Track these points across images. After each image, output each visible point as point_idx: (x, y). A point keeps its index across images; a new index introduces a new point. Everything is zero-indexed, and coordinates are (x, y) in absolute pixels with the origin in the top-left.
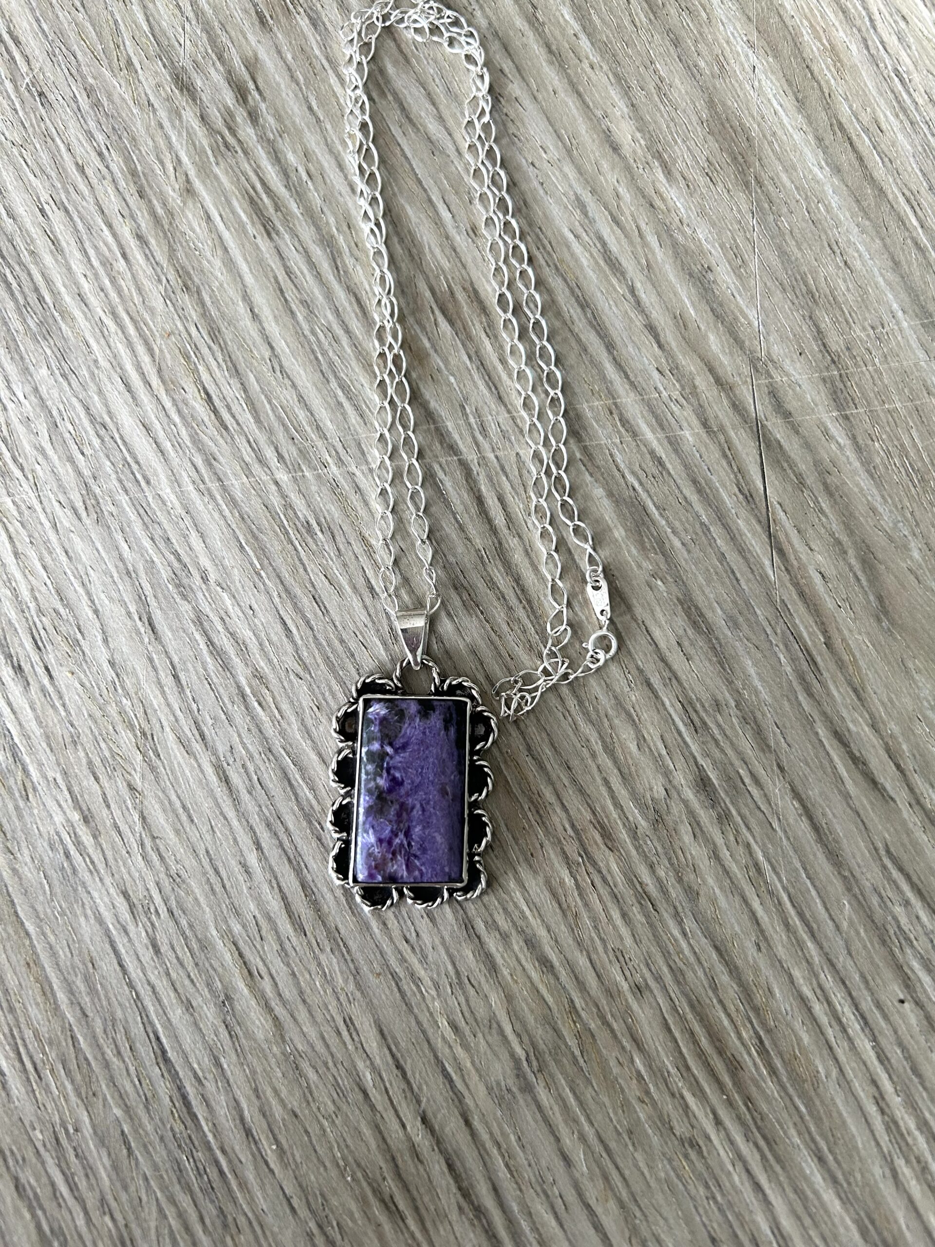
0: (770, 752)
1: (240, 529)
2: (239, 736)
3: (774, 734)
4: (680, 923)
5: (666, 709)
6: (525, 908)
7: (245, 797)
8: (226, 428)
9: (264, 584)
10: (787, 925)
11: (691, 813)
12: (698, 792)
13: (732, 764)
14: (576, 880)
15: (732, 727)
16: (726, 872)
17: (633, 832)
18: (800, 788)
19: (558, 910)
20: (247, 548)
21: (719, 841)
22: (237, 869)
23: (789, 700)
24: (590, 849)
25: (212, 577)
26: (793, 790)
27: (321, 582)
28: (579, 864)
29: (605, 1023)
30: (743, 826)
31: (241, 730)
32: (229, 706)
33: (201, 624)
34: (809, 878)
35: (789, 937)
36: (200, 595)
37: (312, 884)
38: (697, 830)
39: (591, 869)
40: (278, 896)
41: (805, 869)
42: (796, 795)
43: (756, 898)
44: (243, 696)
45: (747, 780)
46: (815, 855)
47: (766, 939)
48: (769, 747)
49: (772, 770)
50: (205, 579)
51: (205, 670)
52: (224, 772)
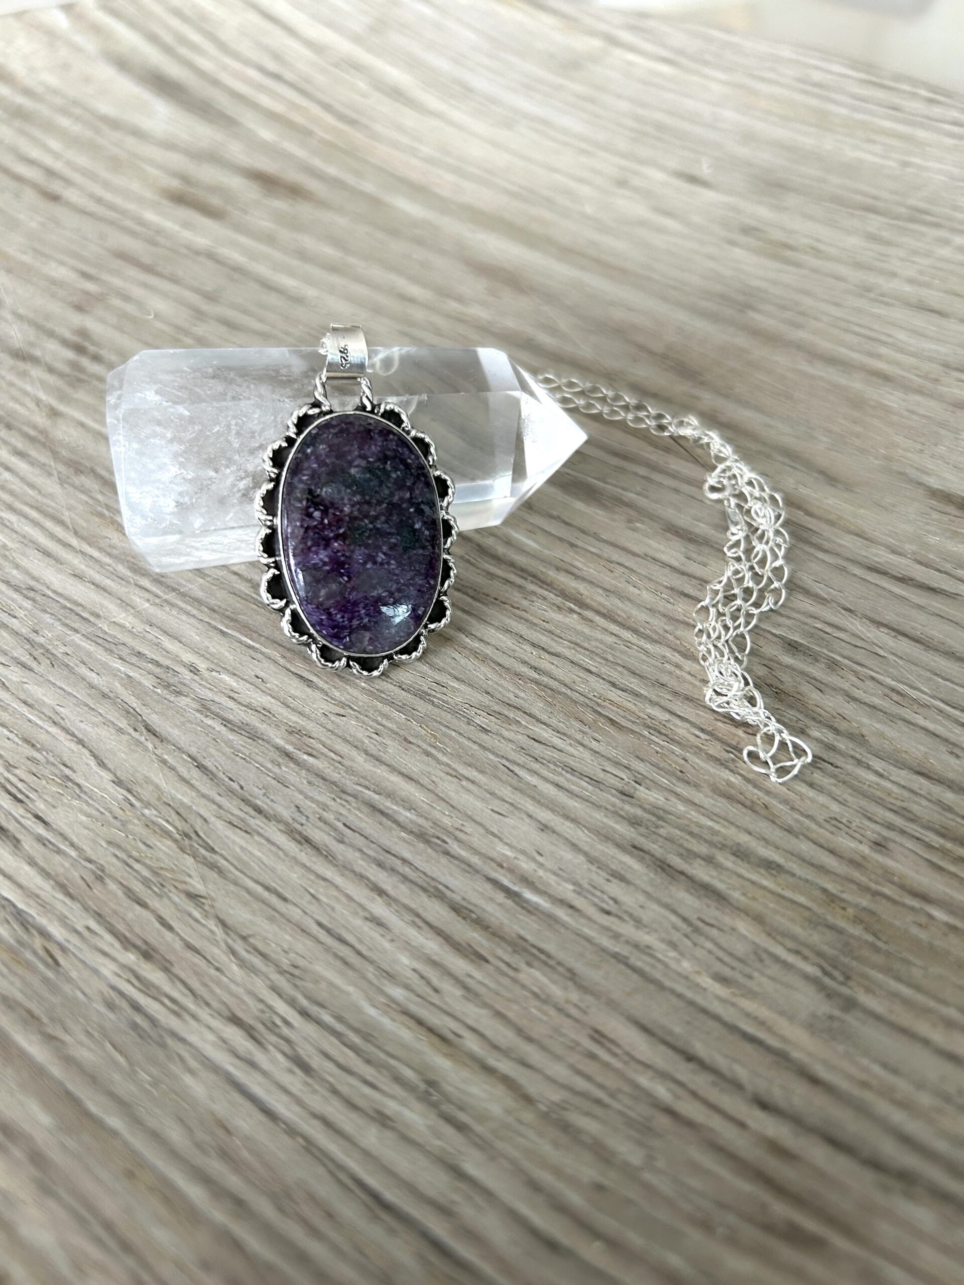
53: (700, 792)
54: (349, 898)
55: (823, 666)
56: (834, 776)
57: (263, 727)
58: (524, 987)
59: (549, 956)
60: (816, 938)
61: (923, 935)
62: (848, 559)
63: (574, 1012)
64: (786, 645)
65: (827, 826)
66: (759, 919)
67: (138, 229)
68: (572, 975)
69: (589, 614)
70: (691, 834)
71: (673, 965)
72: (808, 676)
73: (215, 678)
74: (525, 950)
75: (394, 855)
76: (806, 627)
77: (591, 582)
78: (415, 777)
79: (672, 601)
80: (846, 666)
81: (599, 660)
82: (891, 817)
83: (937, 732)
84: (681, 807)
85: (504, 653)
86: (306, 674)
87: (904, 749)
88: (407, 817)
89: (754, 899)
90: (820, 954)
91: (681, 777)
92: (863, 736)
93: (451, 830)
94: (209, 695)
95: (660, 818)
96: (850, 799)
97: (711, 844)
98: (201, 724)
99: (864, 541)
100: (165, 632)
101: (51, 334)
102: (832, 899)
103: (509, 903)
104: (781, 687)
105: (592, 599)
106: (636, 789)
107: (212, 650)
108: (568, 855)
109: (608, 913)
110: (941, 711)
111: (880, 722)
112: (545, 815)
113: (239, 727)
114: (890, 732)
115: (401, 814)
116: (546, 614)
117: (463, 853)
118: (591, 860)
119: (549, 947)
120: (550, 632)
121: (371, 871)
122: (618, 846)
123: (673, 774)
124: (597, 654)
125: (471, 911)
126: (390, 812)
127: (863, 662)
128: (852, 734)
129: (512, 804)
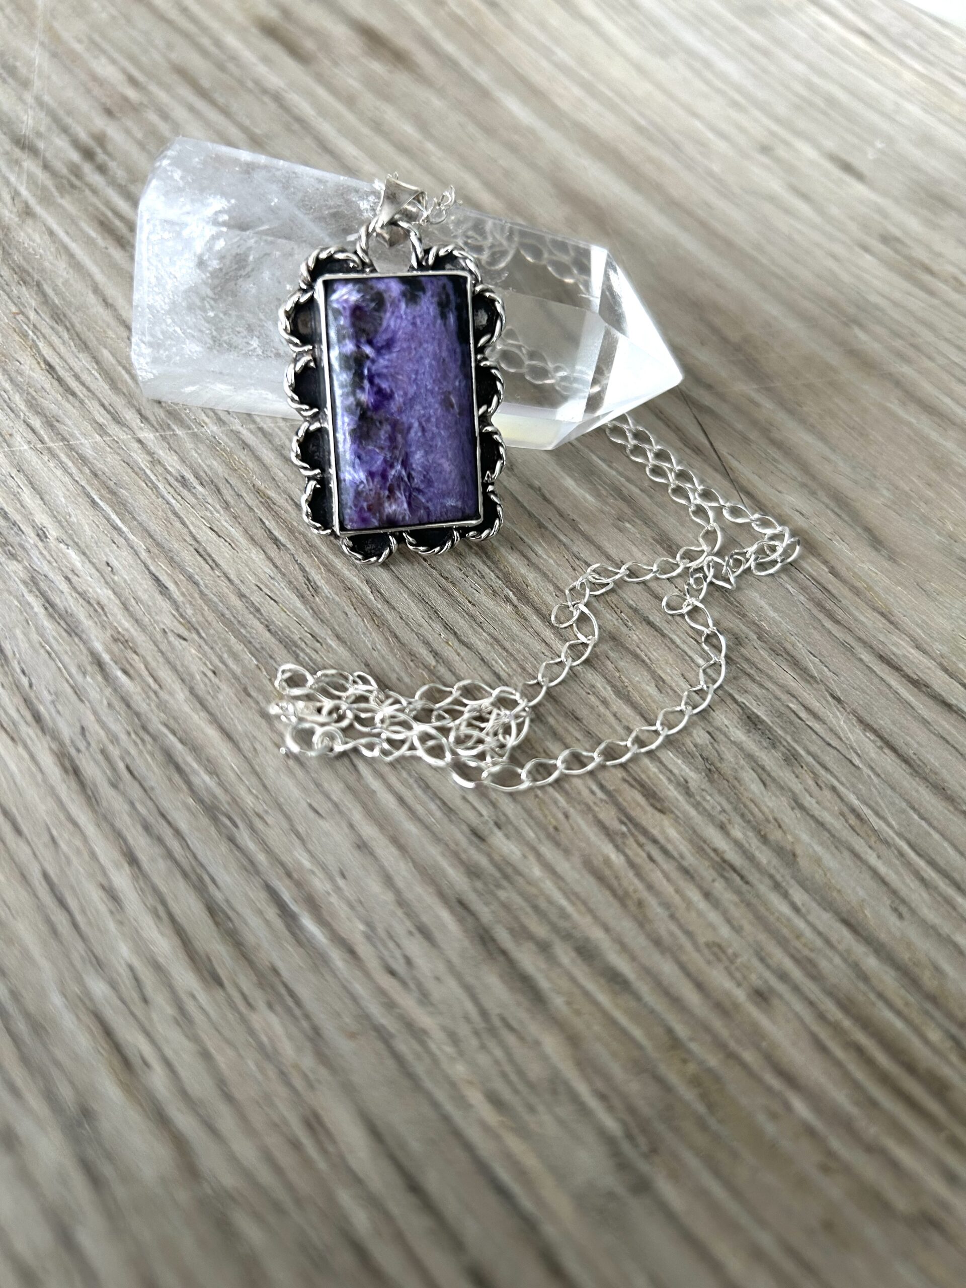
0: (818, 683)
1: (91, 485)
2: (95, 713)
3: (814, 663)
4: (786, 895)
5: (677, 646)
6: (564, 902)
7: (106, 791)
8: (74, 394)
9: (126, 539)
10: (922, 880)
11: (750, 757)
12: (749, 731)
13: (779, 699)
14: (626, 856)
15: (763, 660)
16: (821, 824)
17: (684, 787)
18: (868, 718)
19: (611, 899)
20: (101, 503)
21: (797, 787)
22: (96, 896)
23: (815, 628)
24: (633, 814)
25: (53, 532)
26: (861, 721)
27: (205, 535)
28: (623, 834)
29: (731, 1056)
30: (818, 766)
31: (98, 708)
32: (79, 678)
33: (36, 584)
34: (922, 817)
35: (930, 894)
36: (34, 553)
37: (225, 906)
38: (764, 776)
39: (642, 839)
40: (169, 931)
41: (913, 808)
42: (867, 726)
43: (869, 851)
44: (100, 664)
45: (803, 714)
46: (917, 791)
47: (903, 901)
48: (812, 677)
49: (827, 701)
50: (42, 535)
51: (42, 636)
52: (72, 760)
53: (568, 860)
54: (93, 855)
55: (778, 755)
56: (738, 892)
57: (87, 623)
58: (251, 1032)
59: (298, 1002)
60: (634, 1087)
61: (770, 1128)
62: (860, 639)
63: (299, 1083)
64: (745, 717)
65: (706, 951)
66: (573, 1040)
67: (212, 49)
68: (316, 1036)
69: (526, 610)
70: (536, 908)
71: (445, 1064)
72: (756, 762)
73: (61, 551)
74: (272, 987)
75: (169, 823)
76: (778, 703)
77: (545, 575)
78: (236, 737)
79: (630, 624)
80: (807, 764)
81: (514, 666)
82: (789, 965)
83: (887, 879)
84: (537, 872)
85: (407, 624)
86: (164, 578)
87: (838, 887)
88: (204, 782)
89: (578, 1013)
90: (632, 1110)
91: (554, 836)
92: (794, 855)
93: (250, 814)
94: (45, 568)
95: (506, 877)
96: (747, 927)
97: (555, 928)
98: (21, 599)
99: (888, 624)
100: (31, 483)
101: (65, 130)
102: (675, 1044)
103: (279, 924)
104: (719, 765)
105: (537, 594)
106: (492, 832)
107: (74, 519)
108: (375, 886)
109: (392, 973)
110: (901, 854)
111: (822, 843)
112: (369, 831)
113: (60, 616)
114: (830, 861)
115: (198, 774)
116: (477, 595)
117: (251, 846)
118: (401, 902)
119: (304, 992)
120: (472, 616)
121: (134, 832)
122: (442, 895)
123: (544, 828)
124: (515, 659)
125: (229, 919)
126: (187, 769)
127: (830, 764)
128: (782, 848)
129: (336, 805)
